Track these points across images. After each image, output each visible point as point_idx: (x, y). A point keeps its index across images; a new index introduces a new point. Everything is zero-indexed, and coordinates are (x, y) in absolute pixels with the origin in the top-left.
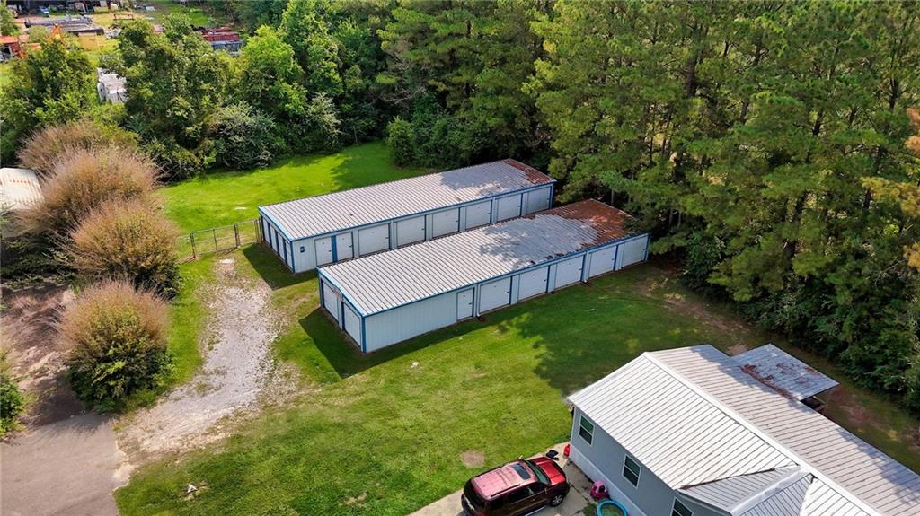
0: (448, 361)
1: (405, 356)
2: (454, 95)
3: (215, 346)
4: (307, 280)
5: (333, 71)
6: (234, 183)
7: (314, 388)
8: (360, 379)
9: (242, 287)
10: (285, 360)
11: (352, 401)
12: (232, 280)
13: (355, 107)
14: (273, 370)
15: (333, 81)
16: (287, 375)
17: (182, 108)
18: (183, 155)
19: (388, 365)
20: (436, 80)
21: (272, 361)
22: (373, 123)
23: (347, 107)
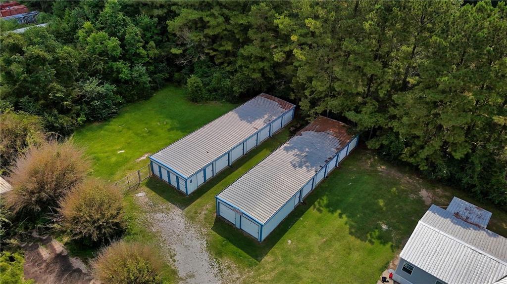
0: (304, 235)
1: (282, 238)
2: (220, 57)
3: (175, 258)
4: (197, 198)
5: (141, 48)
6: (102, 132)
7: (249, 272)
8: (268, 259)
9: (163, 212)
10: (221, 257)
11: (273, 274)
12: (153, 208)
13: (156, 67)
14: (219, 267)
15: (141, 54)
16: (229, 267)
17: (58, 90)
18: (65, 121)
19: (277, 246)
20: (209, 49)
21: (215, 260)
22: (167, 75)
23: (152, 68)
